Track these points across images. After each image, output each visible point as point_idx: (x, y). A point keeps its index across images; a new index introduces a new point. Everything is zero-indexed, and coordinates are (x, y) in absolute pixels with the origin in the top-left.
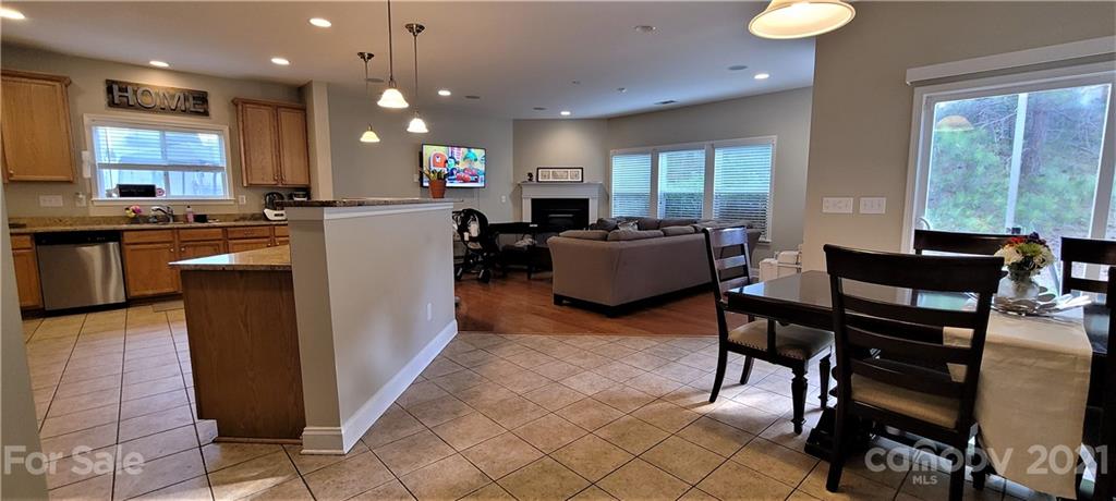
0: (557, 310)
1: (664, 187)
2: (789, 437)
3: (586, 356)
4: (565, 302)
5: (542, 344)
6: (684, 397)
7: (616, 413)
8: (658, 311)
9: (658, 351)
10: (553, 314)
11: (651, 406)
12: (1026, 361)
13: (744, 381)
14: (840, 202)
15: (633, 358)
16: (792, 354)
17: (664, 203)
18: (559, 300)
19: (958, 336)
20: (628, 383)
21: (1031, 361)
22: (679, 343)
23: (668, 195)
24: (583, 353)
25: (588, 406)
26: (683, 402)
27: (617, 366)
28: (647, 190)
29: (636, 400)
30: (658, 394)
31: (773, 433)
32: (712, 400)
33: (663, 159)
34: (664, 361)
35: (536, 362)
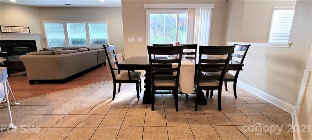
0: (33, 86)
1: (70, 36)
2: (138, 102)
3: (58, 100)
4: (36, 82)
5: (31, 102)
6: (104, 102)
7: (82, 116)
8: (80, 78)
9: (87, 91)
10: (32, 88)
11: (95, 108)
12: (186, 68)
13: (119, 91)
14: (132, 39)
15: (79, 95)
16: (135, 79)
17: (72, 42)
18: (32, 82)
19: (175, 65)
20: (81, 104)
21: (187, 68)
22: (94, 86)
23: (73, 39)
24: (56, 100)
25: (68, 118)
26: (104, 103)
27: (74, 100)
28: (64, 37)
29: (87, 109)
30: (95, 104)
31: (133, 102)
32: (113, 99)
33: (69, 26)
34: (92, 93)
35: (32, 110)
